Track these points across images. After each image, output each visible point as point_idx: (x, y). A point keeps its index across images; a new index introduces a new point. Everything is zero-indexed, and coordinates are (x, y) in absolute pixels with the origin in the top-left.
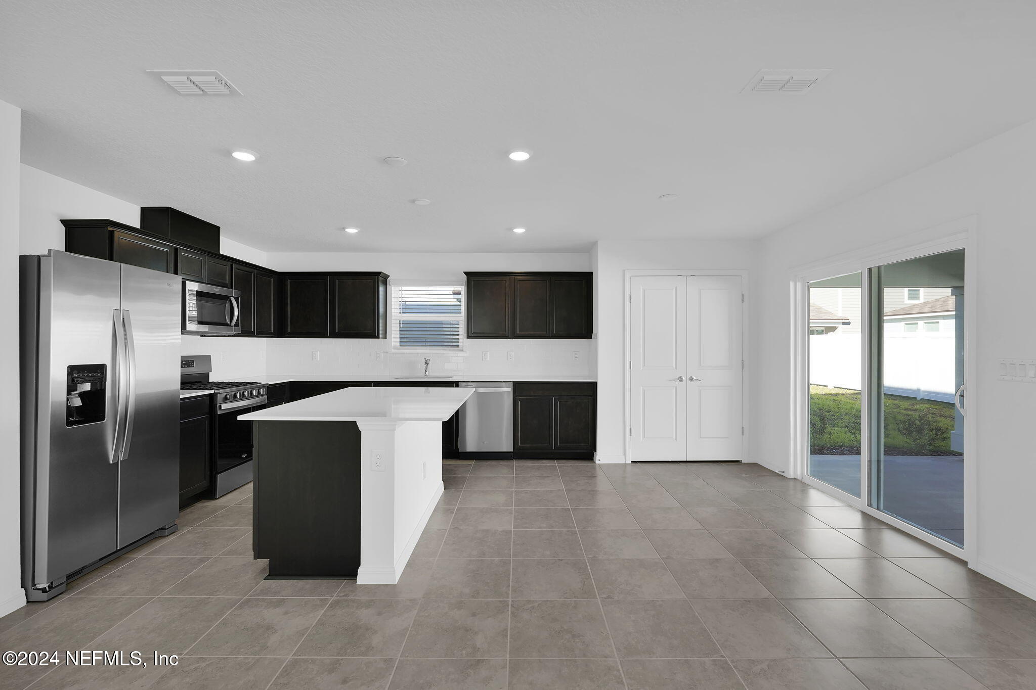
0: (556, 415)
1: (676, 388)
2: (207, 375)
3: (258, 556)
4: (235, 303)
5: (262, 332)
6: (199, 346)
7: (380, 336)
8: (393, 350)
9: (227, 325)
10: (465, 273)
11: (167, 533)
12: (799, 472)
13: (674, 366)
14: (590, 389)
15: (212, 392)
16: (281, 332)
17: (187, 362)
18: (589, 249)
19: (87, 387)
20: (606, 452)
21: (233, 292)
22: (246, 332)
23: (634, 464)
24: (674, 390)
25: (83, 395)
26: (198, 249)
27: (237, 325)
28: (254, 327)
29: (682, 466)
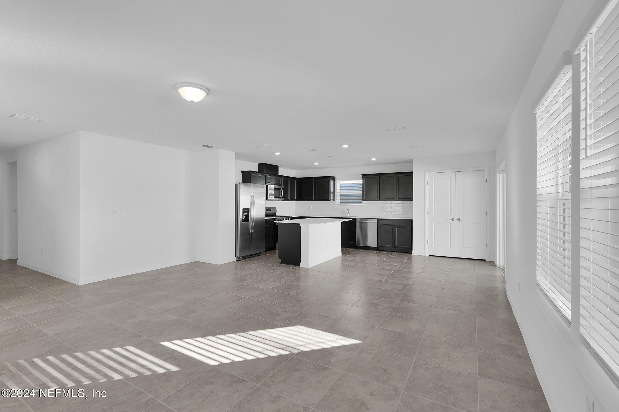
0: (395, 234)
1: (450, 223)
2: (275, 214)
3: (279, 258)
4: (282, 190)
5: (292, 199)
6: (271, 204)
7: (331, 200)
8: (337, 206)
9: (280, 197)
10: (361, 175)
11: (262, 254)
12: (501, 264)
13: (450, 213)
14: (410, 223)
15: (274, 218)
16: (298, 199)
17: (267, 209)
18: (411, 162)
19: (246, 214)
20: (417, 250)
21: (282, 187)
22: (286, 199)
23: (430, 256)
24: (450, 224)
25: (245, 215)
26: (272, 175)
27: (283, 197)
28: (289, 198)
29: (454, 260)
